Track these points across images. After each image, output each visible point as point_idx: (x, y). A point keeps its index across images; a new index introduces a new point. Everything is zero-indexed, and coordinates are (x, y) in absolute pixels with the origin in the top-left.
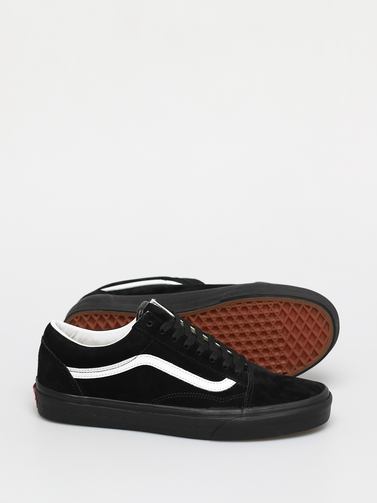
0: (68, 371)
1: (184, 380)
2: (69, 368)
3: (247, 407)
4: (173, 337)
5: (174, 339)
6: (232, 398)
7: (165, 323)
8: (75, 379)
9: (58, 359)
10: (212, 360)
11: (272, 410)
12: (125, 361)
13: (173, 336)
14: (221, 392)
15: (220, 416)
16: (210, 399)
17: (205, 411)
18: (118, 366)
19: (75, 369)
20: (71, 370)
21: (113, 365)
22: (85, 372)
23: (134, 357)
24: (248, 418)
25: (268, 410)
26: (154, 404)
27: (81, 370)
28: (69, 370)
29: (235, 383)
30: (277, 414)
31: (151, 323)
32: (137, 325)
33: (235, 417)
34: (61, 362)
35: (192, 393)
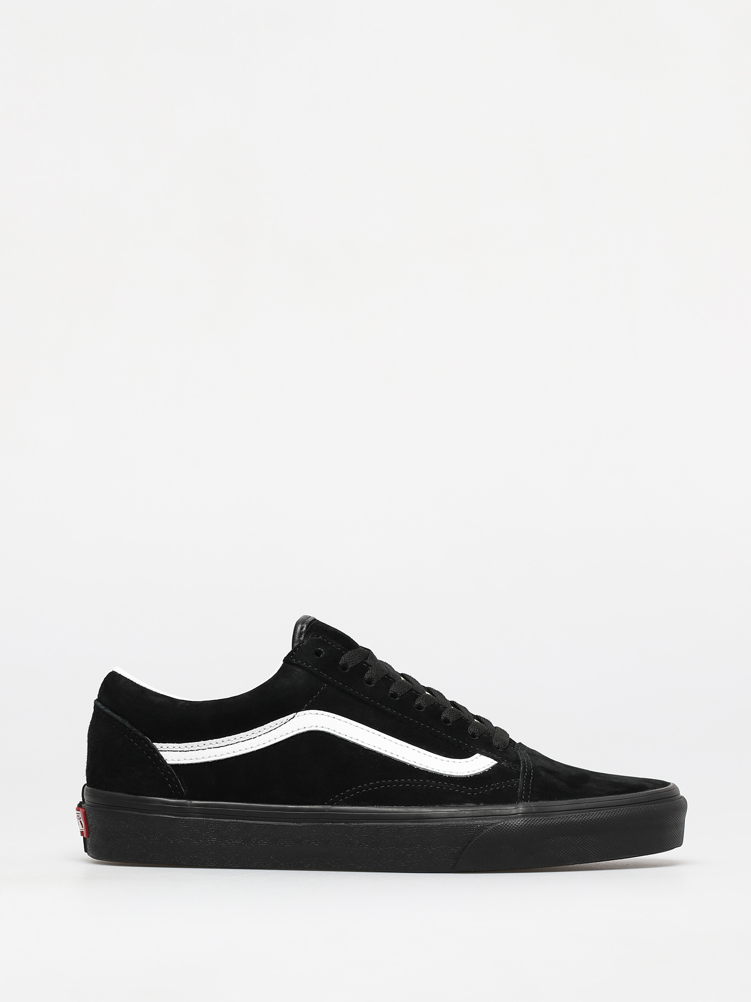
0: (156, 751)
1: (394, 756)
2: (158, 746)
3: (526, 800)
4: (367, 678)
5: (369, 682)
6: (492, 787)
7: (350, 652)
8: (172, 765)
9: (135, 729)
10: (446, 721)
11: (575, 806)
12: (272, 724)
13: (366, 676)
14: (470, 776)
15: (473, 817)
16: (448, 789)
17: (441, 810)
18: (260, 734)
19: (171, 746)
20: (162, 749)
21: (249, 733)
22: (192, 749)
23: (292, 716)
24: (530, 821)
25: (567, 807)
26: (336, 805)
27: (183, 746)
28: (159, 750)
29: (496, 762)
30: (586, 815)
31: (322, 652)
32: (293, 655)
33: (503, 818)
34: (140, 734)
35: (412, 780)
